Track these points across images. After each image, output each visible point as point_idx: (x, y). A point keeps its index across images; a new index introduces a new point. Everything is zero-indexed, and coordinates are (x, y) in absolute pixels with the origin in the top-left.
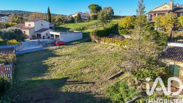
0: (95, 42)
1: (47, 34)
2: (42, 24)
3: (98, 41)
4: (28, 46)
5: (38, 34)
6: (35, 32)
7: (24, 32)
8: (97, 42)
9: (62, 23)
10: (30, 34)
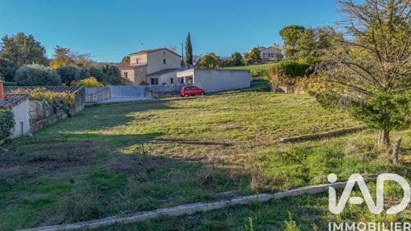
0: (281, 91)
1: (172, 79)
2: (164, 60)
3: (289, 89)
4: (122, 95)
5: (152, 79)
6: (147, 75)
7: (126, 74)
8: (286, 92)
9: (215, 65)
10: (135, 79)
